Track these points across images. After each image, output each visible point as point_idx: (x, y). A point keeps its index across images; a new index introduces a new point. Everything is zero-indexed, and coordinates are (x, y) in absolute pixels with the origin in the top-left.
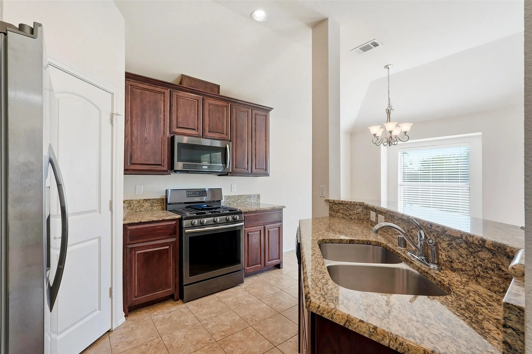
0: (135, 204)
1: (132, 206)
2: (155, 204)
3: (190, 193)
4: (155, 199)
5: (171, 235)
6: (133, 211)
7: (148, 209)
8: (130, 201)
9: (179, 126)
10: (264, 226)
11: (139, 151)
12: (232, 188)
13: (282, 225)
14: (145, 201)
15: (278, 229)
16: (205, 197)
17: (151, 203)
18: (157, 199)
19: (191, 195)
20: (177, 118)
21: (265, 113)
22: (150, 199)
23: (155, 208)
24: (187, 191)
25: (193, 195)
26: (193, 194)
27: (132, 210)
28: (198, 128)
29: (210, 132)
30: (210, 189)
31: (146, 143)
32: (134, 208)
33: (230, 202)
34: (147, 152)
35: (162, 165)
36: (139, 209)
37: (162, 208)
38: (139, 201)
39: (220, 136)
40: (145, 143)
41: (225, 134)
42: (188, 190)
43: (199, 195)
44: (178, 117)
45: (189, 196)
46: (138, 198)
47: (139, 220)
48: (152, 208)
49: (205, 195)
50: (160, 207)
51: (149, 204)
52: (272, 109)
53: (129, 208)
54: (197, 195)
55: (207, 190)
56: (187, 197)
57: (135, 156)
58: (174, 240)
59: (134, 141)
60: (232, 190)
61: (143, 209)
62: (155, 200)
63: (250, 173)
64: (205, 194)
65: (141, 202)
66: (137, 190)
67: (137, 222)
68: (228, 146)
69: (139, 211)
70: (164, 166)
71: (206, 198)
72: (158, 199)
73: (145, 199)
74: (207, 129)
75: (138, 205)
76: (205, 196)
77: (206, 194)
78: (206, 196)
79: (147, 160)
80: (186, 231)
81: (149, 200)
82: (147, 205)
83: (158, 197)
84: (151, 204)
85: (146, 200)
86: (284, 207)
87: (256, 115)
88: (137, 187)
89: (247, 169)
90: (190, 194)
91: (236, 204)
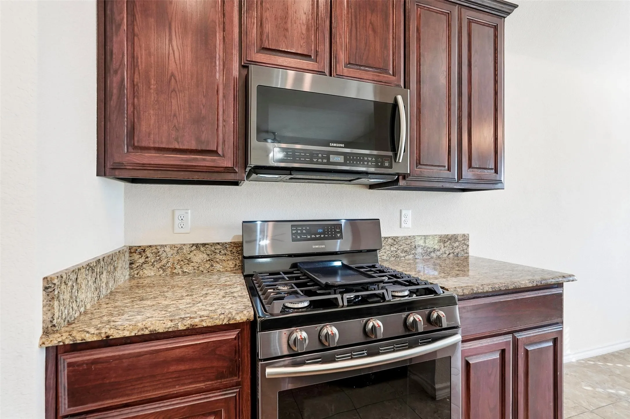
0: (169, 255)
1: (164, 262)
2: (218, 256)
3: (302, 230)
4: (218, 244)
5: (220, 376)
6: (165, 273)
7: (201, 269)
8: (158, 247)
9: (266, 45)
10: (514, 338)
11: (152, 112)
12: (403, 219)
13: (561, 332)
14: (194, 247)
15: (551, 344)
16: (339, 240)
17: (209, 252)
18: (223, 244)
19: (304, 234)
20: (261, 24)
21: (494, 20)
22: (208, 244)
23: (218, 265)
24: (292, 226)
25: (309, 237)
26: (309, 233)
27: (164, 271)
28: (317, 52)
29: (349, 64)
30: (352, 222)
31: (174, 90)
32: (169, 264)
33: (399, 251)
34: (175, 115)
35: (220, 152)
36: (181, 268)
37: (236, 265)
38: (179, 249)
39: (379, 76)
40: (171, 89)
41: (391, 72)
42: (295, 224)
43: (322, 236)
44: (264, 19)
45: (299, 237)
46: (178, 241)
47: (103, 331)
48: (212, 266)
49: (339, 235)
50: (231, 264)
51: (205, 256)
52: (515, 6)
53: (158, 265)
54: (317, 236)
55: (343, 222)
56: (294, 240)
57: (143, 128)
58: (231, 394)
59: (137, 85)
60: (403, 225)
61: (190, 268)
62: (219, 247)
63: (456, 177)
64: (338, 232)
65: (185, 251)
66: (177, 222)
67: (95, 339)
68: (400, 98)
69: (180, 272)
70: (224, 156)
71: (341, 243)
72: (226, 243)
73: (193, 245)
74: (342, 56)
75: (178, 257)
76: (339, 238)
77: (341, 232)
78: (341, 237)
79: (176, 140)
80: (269, 370)
81: (204, 245)
82: (199, 257)
83: (228, 239)
84: (208, 255)
85: (197, 246)
86: (570, 278)
87: (470, 22)
88: (177, 213)
89: (449, 169)
90: (302, 233)
91: (411, 256)
